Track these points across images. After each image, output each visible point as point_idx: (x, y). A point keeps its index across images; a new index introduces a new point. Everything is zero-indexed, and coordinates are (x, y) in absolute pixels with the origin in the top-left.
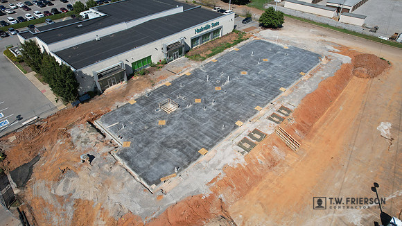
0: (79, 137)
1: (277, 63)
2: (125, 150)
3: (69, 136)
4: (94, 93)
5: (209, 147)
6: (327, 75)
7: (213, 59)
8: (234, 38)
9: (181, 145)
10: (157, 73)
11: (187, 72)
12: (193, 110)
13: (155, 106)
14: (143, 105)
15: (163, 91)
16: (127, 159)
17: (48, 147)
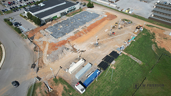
0: (42, 32)
1: (88, 17)
3: (40, 32)
4: (44, 24)
5: (68, 33)
6: (99, 19)
7: (73, 16)
8: (79, 11)
9: (62, 33)
10: (58, 20)
11: (66, 19)
12: (66, 27)
13: (58, 26)
14: (55, 26)
15: (60, 23)
16: (52, 35)
17: (36, 34)
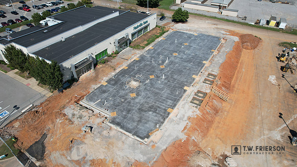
0: (74, 115)
1: (194, 46)
2: (114, 118)
3: (65, 115)
4: (73, 80)
5: (173, 107)
6: (228, 50)
7: (150, 47)
8: (159, 31)
9: (153, 109)
10: (114, 61)
11: (136, 58)
12: (151, 84)
13: (123, 84)
14: (114, 85)
15: (123, 72)
16: (118, 124)
17: (51, 126)
